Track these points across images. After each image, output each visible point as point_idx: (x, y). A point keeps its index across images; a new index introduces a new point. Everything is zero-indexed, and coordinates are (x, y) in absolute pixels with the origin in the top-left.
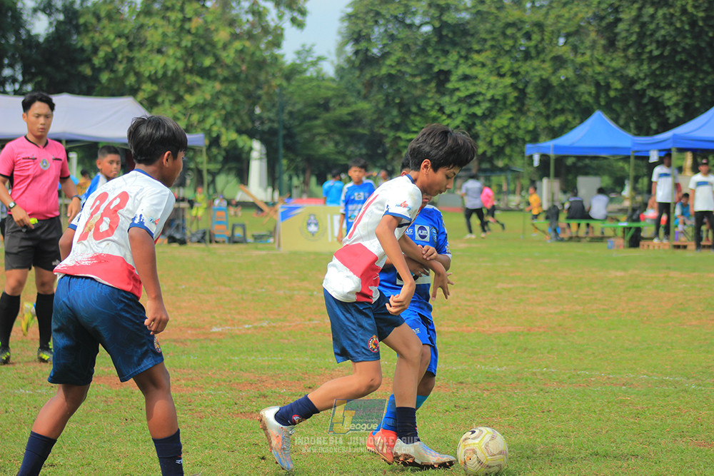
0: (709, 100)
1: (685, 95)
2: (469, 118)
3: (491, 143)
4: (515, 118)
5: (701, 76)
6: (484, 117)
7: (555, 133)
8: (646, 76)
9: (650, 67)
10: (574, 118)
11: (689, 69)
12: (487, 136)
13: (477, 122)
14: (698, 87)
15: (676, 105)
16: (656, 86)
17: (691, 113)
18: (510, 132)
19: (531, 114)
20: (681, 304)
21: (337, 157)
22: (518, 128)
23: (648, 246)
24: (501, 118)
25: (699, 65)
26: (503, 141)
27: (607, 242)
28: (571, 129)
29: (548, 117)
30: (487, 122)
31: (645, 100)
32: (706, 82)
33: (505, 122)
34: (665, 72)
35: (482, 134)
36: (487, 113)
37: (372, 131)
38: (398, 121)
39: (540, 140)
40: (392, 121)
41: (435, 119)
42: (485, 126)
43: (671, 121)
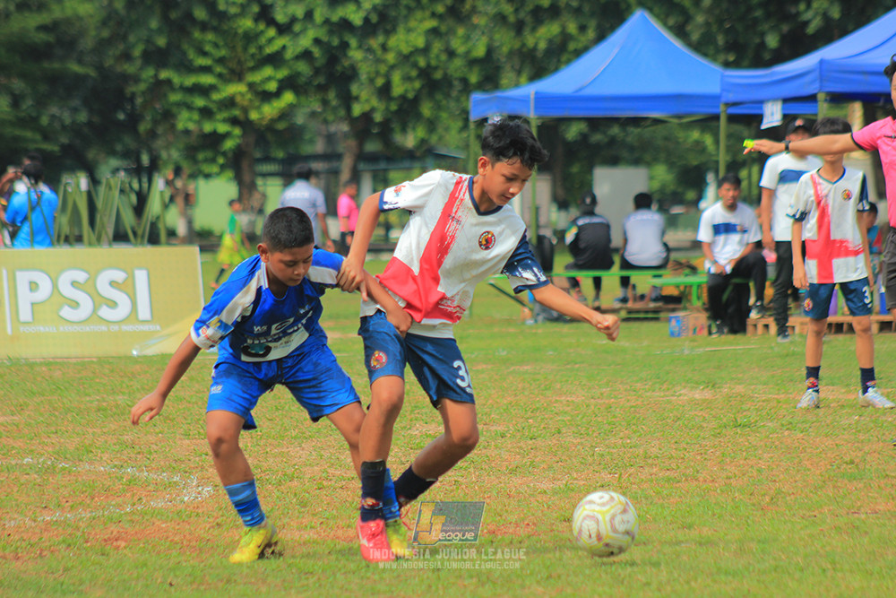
2: (331, 32)
3: (385, 91)
4: (443, 28)
6: (369, 28)
7: (539, 65)
10: (582, 28)
12: (377, 73)
13: (353, 42)
18: (433, 63)
19: (480, 21)
20: (852, 462)
21: (18, 132)
22: (451, 54)
24: (409, 30)
26: (417, 85)
27: (669, 320)
28: (578, 53)
29: (519, 27)
30: (375, 43)
33: (420, 42)
35: (364, 70)
36: (374, 18)
37: (100, 68)
38: (161, 42)
39: (504, 82)
40: (149, 41)
41: (250, 38)
42: (370, 50)
43: (811, 29)
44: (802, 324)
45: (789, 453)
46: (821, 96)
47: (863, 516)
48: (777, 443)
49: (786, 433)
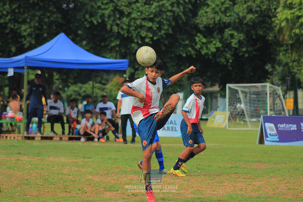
0: (54, 32)
1: (37, 28)
5: (48, 14)
8: (8, 13)
9: (11, 7)
11: (40, 9)
14: (45, 23)
15: (30, 35)
16: (16, 21)
17: (40, 41)
20: (27, 180)
23: (6, 137)
25: (46, 6)
31: (7, 31)
32: (52, 19)
34: (22, 10)
43: (26, 47)
44: (18, 136)
45: (8, 176)
46: (26, 67)
47: (28, 196)
48: (5, 173)
49: (8, 170)
